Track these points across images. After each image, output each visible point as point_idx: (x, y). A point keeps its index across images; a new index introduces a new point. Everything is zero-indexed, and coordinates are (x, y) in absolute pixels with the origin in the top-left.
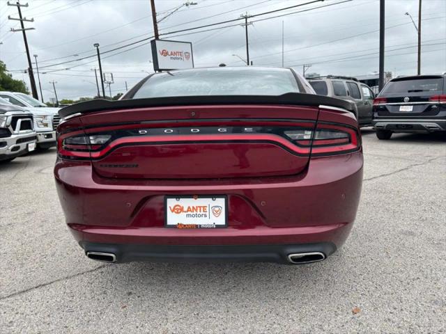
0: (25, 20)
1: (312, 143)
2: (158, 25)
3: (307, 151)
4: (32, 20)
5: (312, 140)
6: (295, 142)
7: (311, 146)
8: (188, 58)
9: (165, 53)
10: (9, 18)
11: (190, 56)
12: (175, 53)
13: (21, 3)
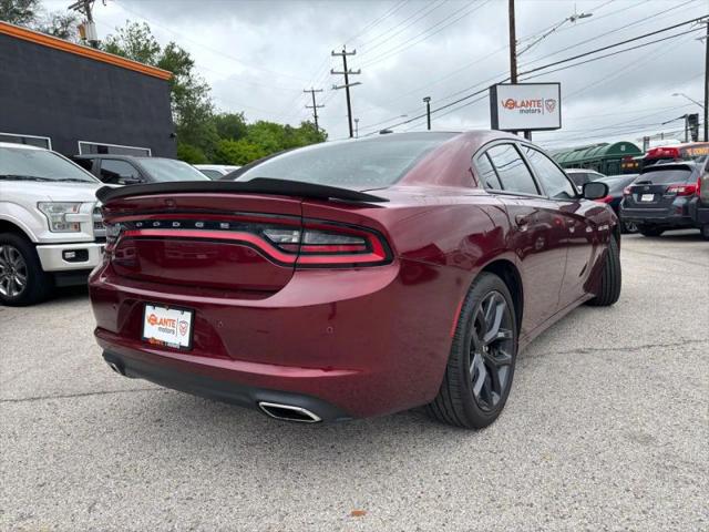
0: (351, 72)
1: (299, 249)
2: (518, 59)
3: (291, 259)
4: (359, 72)
5: (300, 243)
6: (276, 245)
7: (299, 253)
8: (551, 108)
9: (511, 104)
10: (332, 72)
11: (556, 104)
12: (529, 104)
13: (347, 51)
